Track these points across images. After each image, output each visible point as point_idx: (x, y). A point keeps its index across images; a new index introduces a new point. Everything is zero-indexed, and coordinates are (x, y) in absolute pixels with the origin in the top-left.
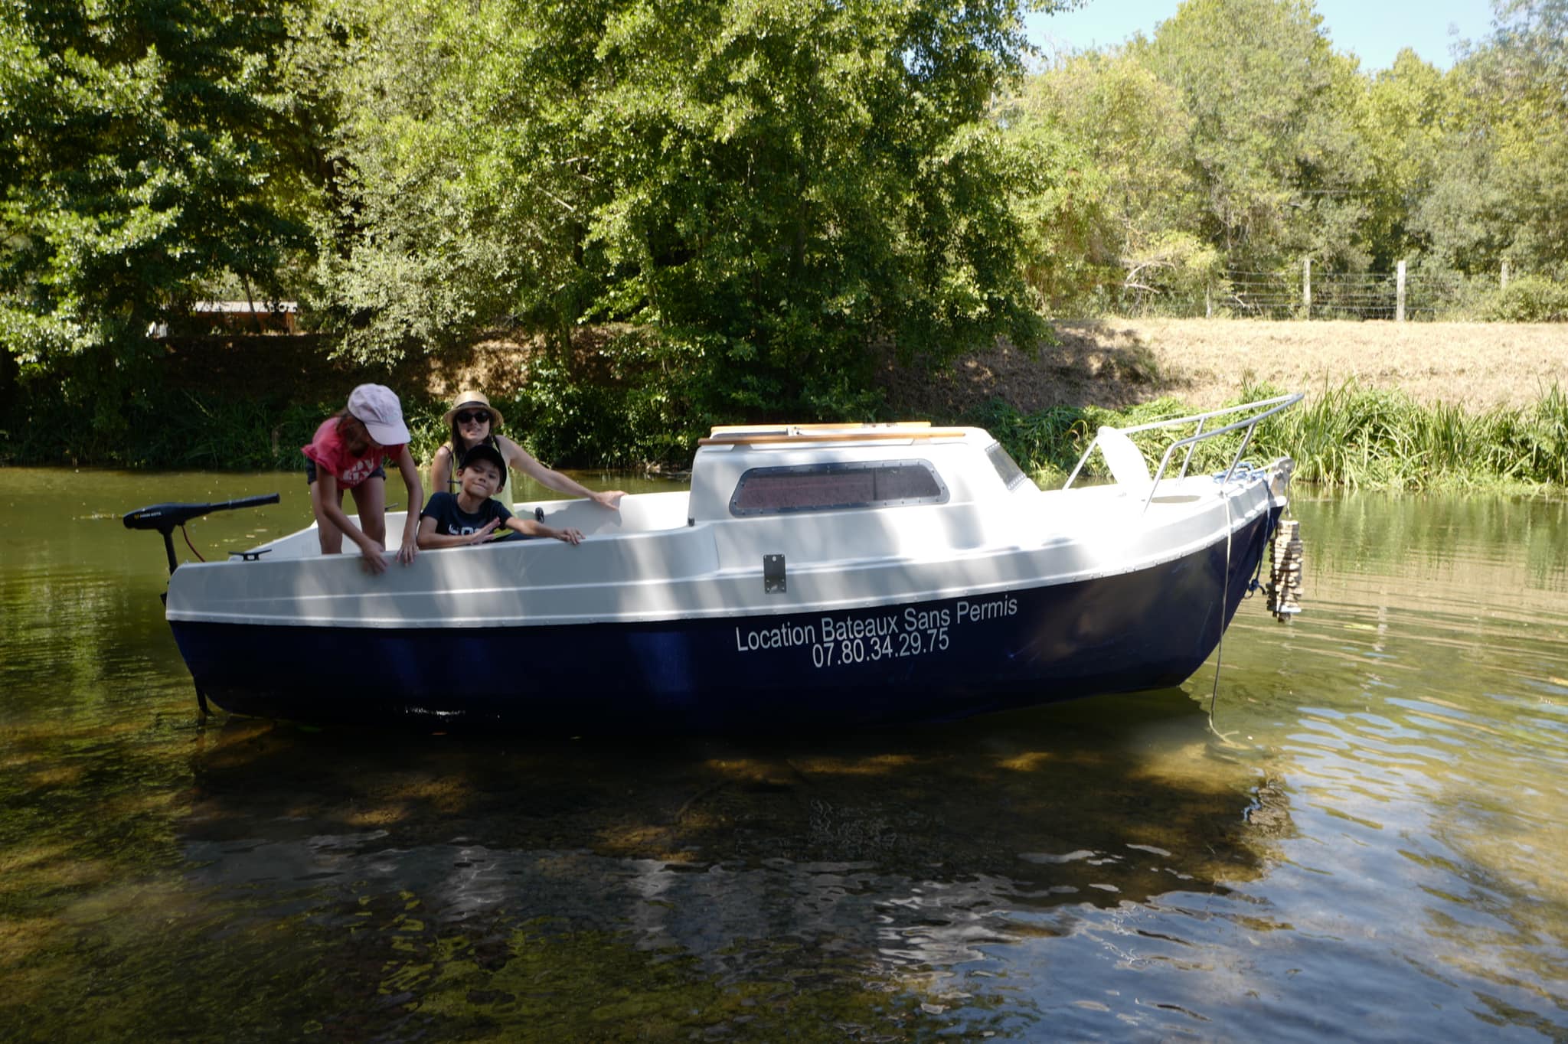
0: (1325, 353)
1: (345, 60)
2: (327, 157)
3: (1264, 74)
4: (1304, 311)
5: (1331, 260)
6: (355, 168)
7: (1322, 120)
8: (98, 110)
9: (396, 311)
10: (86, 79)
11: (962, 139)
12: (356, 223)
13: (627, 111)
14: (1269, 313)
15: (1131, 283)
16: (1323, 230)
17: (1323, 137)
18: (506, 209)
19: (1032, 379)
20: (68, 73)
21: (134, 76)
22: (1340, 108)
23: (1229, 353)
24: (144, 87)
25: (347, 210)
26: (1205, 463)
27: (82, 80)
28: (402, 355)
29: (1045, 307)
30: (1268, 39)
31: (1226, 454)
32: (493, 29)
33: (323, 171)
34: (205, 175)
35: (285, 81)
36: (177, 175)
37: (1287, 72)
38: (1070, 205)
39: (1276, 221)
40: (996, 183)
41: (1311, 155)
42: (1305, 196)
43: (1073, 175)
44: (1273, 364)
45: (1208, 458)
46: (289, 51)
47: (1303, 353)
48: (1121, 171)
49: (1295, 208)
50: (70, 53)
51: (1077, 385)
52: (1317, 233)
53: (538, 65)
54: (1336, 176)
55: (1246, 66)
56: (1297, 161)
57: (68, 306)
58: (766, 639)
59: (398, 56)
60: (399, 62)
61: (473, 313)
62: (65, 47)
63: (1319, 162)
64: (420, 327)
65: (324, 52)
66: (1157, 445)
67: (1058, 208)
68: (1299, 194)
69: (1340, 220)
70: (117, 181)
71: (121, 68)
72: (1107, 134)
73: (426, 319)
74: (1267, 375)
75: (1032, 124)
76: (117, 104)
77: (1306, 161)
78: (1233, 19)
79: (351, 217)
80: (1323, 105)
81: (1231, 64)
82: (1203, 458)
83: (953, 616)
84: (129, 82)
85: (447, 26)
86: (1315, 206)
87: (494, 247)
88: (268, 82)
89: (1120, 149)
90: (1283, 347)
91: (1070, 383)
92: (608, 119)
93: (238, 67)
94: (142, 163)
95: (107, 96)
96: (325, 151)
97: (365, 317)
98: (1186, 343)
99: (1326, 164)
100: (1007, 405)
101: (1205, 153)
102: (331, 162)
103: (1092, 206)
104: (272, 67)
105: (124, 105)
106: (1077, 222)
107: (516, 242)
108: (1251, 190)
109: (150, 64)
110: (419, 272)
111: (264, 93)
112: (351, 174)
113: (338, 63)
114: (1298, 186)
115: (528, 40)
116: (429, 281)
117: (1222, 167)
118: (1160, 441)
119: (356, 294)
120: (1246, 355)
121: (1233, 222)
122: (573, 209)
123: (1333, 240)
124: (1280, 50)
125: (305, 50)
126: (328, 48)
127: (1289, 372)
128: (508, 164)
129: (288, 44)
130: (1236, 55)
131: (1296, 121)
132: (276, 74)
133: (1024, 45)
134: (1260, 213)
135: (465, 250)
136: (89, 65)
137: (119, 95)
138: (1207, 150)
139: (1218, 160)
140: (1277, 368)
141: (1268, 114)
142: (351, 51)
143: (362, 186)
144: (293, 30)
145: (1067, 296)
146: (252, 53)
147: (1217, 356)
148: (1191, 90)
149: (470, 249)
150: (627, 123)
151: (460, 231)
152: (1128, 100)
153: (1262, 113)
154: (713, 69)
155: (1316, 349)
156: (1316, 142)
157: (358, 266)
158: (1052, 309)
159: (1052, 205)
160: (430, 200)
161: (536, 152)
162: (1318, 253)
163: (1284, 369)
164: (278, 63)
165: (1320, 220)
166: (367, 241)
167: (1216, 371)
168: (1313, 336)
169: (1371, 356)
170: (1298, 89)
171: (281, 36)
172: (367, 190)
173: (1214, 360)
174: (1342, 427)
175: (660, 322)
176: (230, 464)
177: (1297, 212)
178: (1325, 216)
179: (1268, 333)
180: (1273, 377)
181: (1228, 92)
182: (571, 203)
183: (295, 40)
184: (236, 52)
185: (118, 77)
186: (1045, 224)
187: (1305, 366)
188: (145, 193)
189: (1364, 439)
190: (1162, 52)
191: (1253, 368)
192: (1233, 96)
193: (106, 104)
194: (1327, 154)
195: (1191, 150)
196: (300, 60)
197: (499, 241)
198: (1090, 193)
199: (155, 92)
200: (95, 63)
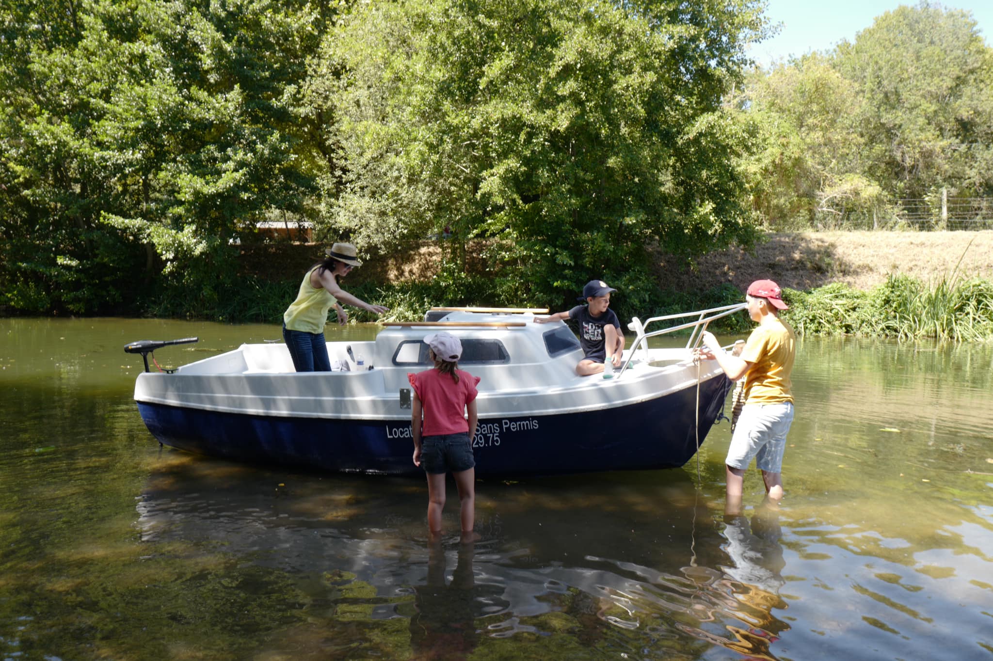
0: (948, 253)
1: (339, 87)
2: (327, 143)
3: (930, 62)
4: (943, 224)
5: (981, 185)
6: (343, 148)
7: (974, 90)
8: (207, 119)
9: (363, 230)
10: (201, 103)
11: (702, 122)
12: (344, 180)
13: (496, 116)
14: (917, 226)
15: (823, 207)
16: (976, 165)
17: (975, 102)
18: (425, 175)
19: (750, 271)
20: (190, 99)
21: (226, 100)
22: (988, 82)
23: (881, 254)
24: (231, 106)
25: (338, 173)
26: (861, 325)
27: (199, 103)
28: (368, 257)
29: (766, 224)
30: (936, 39)
31: (873, 320)
32: (419, 68)
33: (326, 151)
34: (262, 154)
35: (305, 100)
36: (249, 155)
37: (947, 60)
38: (781, 160)
39: (939, 161)
40: (723, 150)
41: (965, 114)
42: (962, 142)
43: (784, 140)
44: (911, 261)
45: (863, 322)
46: (308, 83)
47: (933, 253)
48: (817, 136)
49: (955, 150)
50: (194, 89)
51: (780, 274)
52: (971, 167)
53: (444, 89)
54: (985, 127)
55: (918, 58)
56: (957, 120)
57: (189, 229)
58: (402, 433)
59: (369, 83)
60: (369, 87)
61: (406, 231)
62: (190, 85)
63: (972, 119)
64: (376, 239)
65: (327, 83)
66: (828, 313)
67: (774, 162)
68: (957, 141)
69: (988, 158)
70: (215, 159)
71: (219, 96)
72: (808, 112)
73: (380, 235)
74: (906, 268)
75: (758, 108)
76: (216, 116)
77: (962, 120)
78: (910, 26)
79: (340, 177)
80: (975, 80)
81: (908, 57)
82: (859, 322)
83: (501, 427)
84: (223, 103)
85: (393, 68)
86: (969, 149)
87: (421, 194)
88: (297, 100)
89: (815, 121)
90: (919, 249)
91: (775, 273)
92: (486, 120)
93: (281, 93)
94: (229, 149)
95: (212, 112)
96: (327, 139)
97: (346, 235)
98: (852, 246)
99: (977, 120)
100: (734, 288)
101: (887, 118)
102: (330, 145)
103: (796, 159)
104: (299, 92)
105: (220, 116)
106: (786, 170)
107: (433, 191)
108: (920, 141)
109: (236, 94)
110: (376, 206)
111: (295, 107)
112: (341, 152)
113: (335, 89)
114: (957, 136)
115: (439, 74)
116: (383, 214)
117: (900, 126)
118: (831, 311)
119: (342, 221)
120: (893, 254)
121: (908, 162)
122: (468, 171)
123: (983, 171)
124: (944, 45)
125: (317, 83)
126: (329, 81)
127: (922, 265)
128: (425, 149)
129: (308, 79)
130: (911, 50)
131: (955, 91)
132: (300, 96)
133: (744, 62)
134: (927, 155)
135: (403, 195)
136: (203, 95)
137: (218, 111)
138: (889, 116)
139: (897, 122)
140: (914, 263)
141: (933, 89)
142: (342, 82)
143: (346, 159)
144: (310, 71)
145: (781, 216)
146: (290, 84)
147: (873, 256)
148: (878, 77)
149: (406, 194)
150: (496, 123)
151: (400, 184)
152: (820, 90)
153: (929, 89)
154: (548, 89)
155: (942, 250)
156: (969, 106)
157: (342, 204)
158: (771, 225)
159: (770, 159)
160: (384, 168)
161: (442, 141)
162: (972, 180)
163: (919, 263)
164: (302, 91)
165: (973, 157)
166: (349, 190)
167: (872, 265)
168: (940, 242)
169: (981, 254)
170: (956, 71)
171: (304, 75)
172: (349, 162)
173: (871, 258)
174: (955, 303)
175: (517, 238)
176: (271, 319)
177: (956, 154)
178: (977, 155)
179: (909, 240)
180: (911, 269)
181: (905, 76)
182: (466, 167)
183: (312, 76)
184: (281, 85)
185: (218, 101)
186: (766, 172)
187: (935, 261)
188: (231, 165)
189: (970, 309)
190: (857, 52)
191: (897, 263)
192: (909, 78)
193: (211, 116)
194: (977, 113)
195: (878, 116)
196: (314, 87)
197: (424, 191)
198: (794, 152)
199: (236, 109)
200: (206, 93)
